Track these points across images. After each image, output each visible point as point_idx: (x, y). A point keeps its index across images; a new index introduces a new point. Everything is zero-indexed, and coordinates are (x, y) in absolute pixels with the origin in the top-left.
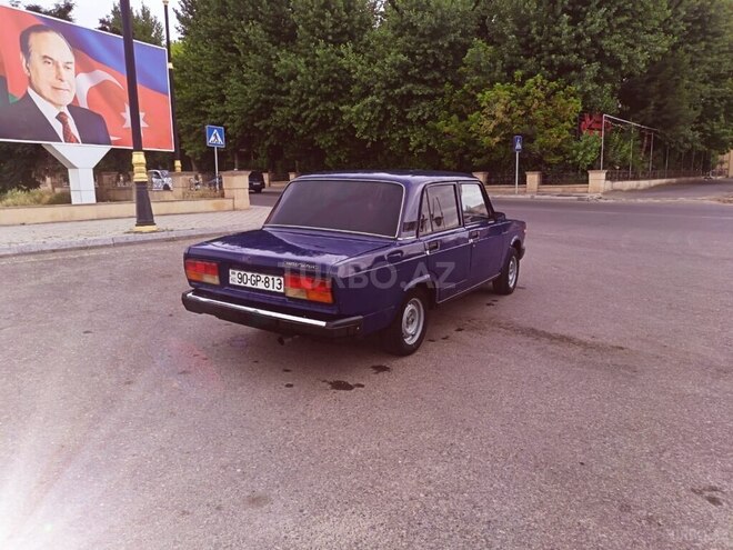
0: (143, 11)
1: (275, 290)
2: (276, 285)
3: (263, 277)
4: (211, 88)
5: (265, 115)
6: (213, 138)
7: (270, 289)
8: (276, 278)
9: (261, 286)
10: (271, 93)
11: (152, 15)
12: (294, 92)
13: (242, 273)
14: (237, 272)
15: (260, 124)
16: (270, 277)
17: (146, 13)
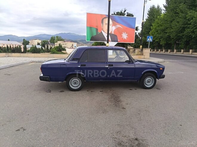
0: (158, 6)
4: (169, 25)
5: (183, 32)
6: (149, 39)
10: (186, 24)
11: (160, 7)
12: (192, 24)
15: (181, 35)
17: (158, 7)
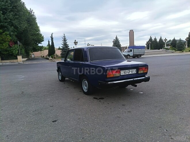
1: (134, 73)
2: (135, 72)
3: (131, 70)
7: (133, 73)
8: (134, 70)
9: (130, 73)
13: (125, 71)
14: (123, 71)
16: (133, 70)
